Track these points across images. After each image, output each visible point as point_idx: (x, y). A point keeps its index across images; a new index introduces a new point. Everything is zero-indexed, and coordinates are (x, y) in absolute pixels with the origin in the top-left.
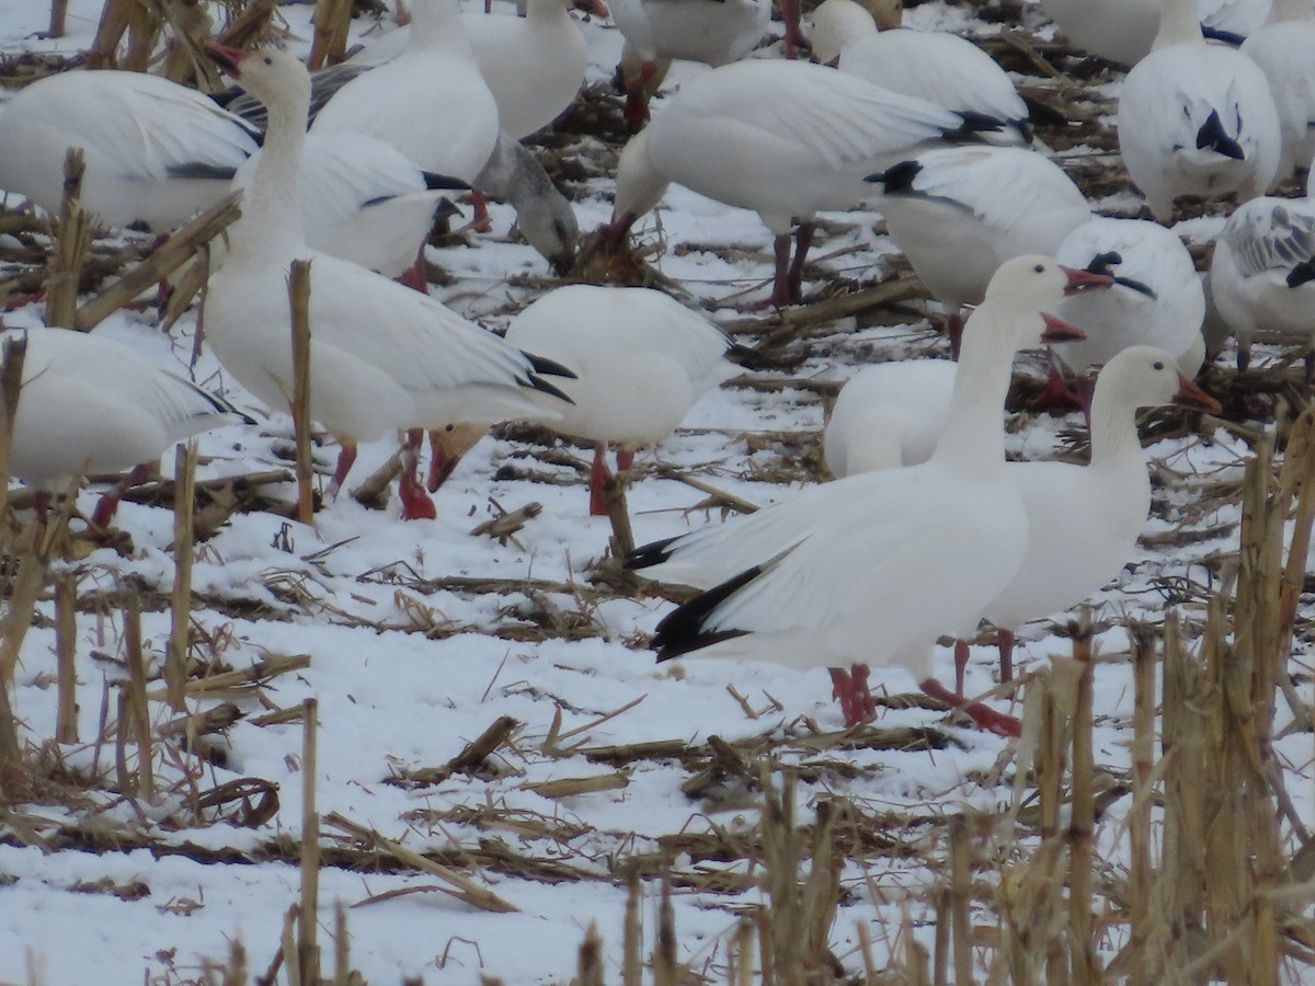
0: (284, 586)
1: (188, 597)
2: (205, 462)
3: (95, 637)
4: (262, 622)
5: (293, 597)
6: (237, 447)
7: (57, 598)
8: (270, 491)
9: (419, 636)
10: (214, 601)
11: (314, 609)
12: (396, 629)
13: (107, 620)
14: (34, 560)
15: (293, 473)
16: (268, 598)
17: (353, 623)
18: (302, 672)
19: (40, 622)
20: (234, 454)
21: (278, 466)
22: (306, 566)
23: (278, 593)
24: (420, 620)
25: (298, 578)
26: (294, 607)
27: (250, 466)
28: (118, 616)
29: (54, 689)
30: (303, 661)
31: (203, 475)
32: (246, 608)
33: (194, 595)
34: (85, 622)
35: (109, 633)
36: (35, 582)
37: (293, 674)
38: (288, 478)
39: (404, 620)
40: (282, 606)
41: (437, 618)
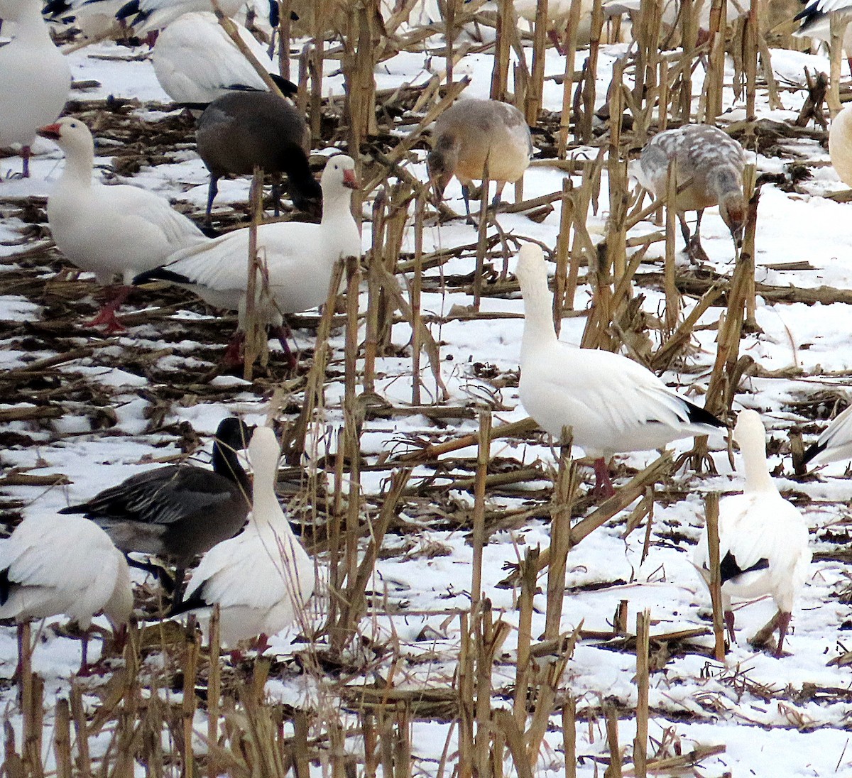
0: (708, 701)
1: (647, 710)
2: (654, 623)
3: (588, 737)
4: (694, 725)
5: (714, 709)
6: (675, 614)
7: (563, 713)
8: (697, 640)
9: (794, 731)
10: (663, 712)
11: (727, 716)
12: (779, 727)
13: (595, 726)
14: (548, 689)
15: (711, 629)
16: (698, 709)
17: (752, 724)
18: (721, 756)
19: (552, 728)
20: (673, 618)
21: (702, 625)
22: (721, 687)
23: (704, 706)
24: (796, 722)
25: (716, 696)
26: (714, 715)
27: (681, 626)
28: (602, 722)
29: (562, 771)
30: (721, 749)
31: (653, 631)
32: (685, 716)
33: (650, 708)
34: (581, 727)
35: (596, 734)
36: (550, 704)
37: (714, 757)
38: (708, 632)
39: (785, 722)
40: (707, 714)
41: (805, 720)
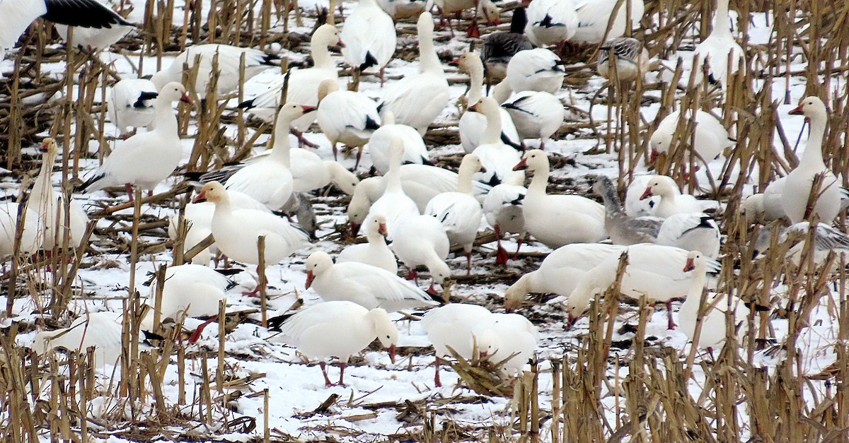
0: (257, 349)
1: (223, 354)
2: (229, 306)
3: (191, 367)
4: (249, 362)
5: (260, 353)
6: (240, 301)
7: (178, 354)
8: (251, 316)
9: (304, 366)
10: (232, 354)
11: (267, 357)
12: (296, 363)
13: (195, 362)
14: (170, 341)
15: (260, 310)
16: (252, 354)
17: (281, 362)
18: (263, 379)
19: (172, 362)
20: (240, 303)
21: (255, 307)
22: (264, 342)
23: (255, 352)
24: (304, 360)
25: (262, 346)
26: (261, 356)
27: (244, 308)
28: (199, 360)
29: (177, 386)
30: (264, 375)
31: (228, 311)
32: (244, 357)
33: (225, 352)
34: (187, 362)
35: (196, 366)
36: (170, 348)
37: (261, 379)
38: (257, 311)
39: (299, 361)
40: (256, 356)
